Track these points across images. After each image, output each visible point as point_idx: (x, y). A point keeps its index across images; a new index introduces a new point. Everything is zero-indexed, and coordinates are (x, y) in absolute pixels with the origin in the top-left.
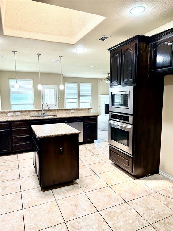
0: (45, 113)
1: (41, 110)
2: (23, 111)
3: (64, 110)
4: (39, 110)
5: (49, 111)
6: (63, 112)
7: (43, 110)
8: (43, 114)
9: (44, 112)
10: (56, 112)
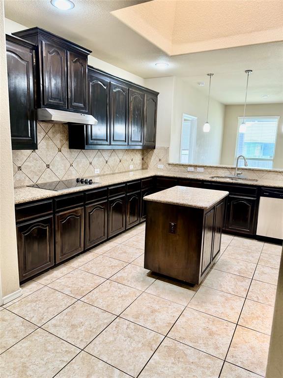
0: (239, 174)
1: (235, 168)
2: (208, 167)
3: (280, 172)
4: (232, 168)
5: (250, 171)
6: (279, 176)
7: (238, 169)
8: (236, 174)
9: (238, 172)
10: (263, 175)
